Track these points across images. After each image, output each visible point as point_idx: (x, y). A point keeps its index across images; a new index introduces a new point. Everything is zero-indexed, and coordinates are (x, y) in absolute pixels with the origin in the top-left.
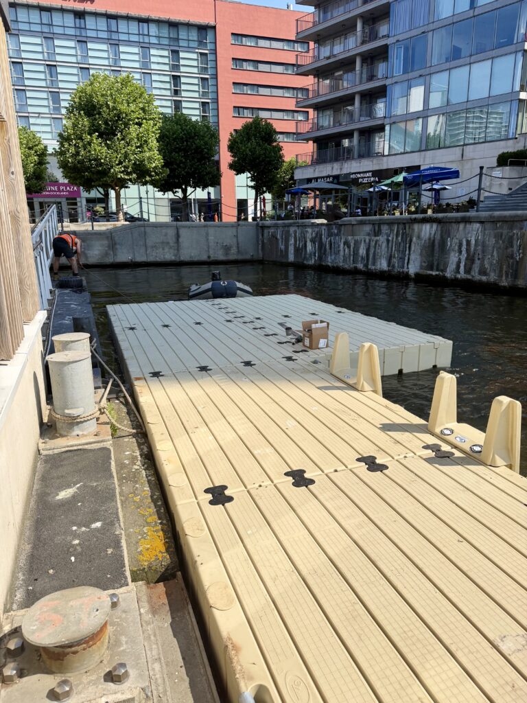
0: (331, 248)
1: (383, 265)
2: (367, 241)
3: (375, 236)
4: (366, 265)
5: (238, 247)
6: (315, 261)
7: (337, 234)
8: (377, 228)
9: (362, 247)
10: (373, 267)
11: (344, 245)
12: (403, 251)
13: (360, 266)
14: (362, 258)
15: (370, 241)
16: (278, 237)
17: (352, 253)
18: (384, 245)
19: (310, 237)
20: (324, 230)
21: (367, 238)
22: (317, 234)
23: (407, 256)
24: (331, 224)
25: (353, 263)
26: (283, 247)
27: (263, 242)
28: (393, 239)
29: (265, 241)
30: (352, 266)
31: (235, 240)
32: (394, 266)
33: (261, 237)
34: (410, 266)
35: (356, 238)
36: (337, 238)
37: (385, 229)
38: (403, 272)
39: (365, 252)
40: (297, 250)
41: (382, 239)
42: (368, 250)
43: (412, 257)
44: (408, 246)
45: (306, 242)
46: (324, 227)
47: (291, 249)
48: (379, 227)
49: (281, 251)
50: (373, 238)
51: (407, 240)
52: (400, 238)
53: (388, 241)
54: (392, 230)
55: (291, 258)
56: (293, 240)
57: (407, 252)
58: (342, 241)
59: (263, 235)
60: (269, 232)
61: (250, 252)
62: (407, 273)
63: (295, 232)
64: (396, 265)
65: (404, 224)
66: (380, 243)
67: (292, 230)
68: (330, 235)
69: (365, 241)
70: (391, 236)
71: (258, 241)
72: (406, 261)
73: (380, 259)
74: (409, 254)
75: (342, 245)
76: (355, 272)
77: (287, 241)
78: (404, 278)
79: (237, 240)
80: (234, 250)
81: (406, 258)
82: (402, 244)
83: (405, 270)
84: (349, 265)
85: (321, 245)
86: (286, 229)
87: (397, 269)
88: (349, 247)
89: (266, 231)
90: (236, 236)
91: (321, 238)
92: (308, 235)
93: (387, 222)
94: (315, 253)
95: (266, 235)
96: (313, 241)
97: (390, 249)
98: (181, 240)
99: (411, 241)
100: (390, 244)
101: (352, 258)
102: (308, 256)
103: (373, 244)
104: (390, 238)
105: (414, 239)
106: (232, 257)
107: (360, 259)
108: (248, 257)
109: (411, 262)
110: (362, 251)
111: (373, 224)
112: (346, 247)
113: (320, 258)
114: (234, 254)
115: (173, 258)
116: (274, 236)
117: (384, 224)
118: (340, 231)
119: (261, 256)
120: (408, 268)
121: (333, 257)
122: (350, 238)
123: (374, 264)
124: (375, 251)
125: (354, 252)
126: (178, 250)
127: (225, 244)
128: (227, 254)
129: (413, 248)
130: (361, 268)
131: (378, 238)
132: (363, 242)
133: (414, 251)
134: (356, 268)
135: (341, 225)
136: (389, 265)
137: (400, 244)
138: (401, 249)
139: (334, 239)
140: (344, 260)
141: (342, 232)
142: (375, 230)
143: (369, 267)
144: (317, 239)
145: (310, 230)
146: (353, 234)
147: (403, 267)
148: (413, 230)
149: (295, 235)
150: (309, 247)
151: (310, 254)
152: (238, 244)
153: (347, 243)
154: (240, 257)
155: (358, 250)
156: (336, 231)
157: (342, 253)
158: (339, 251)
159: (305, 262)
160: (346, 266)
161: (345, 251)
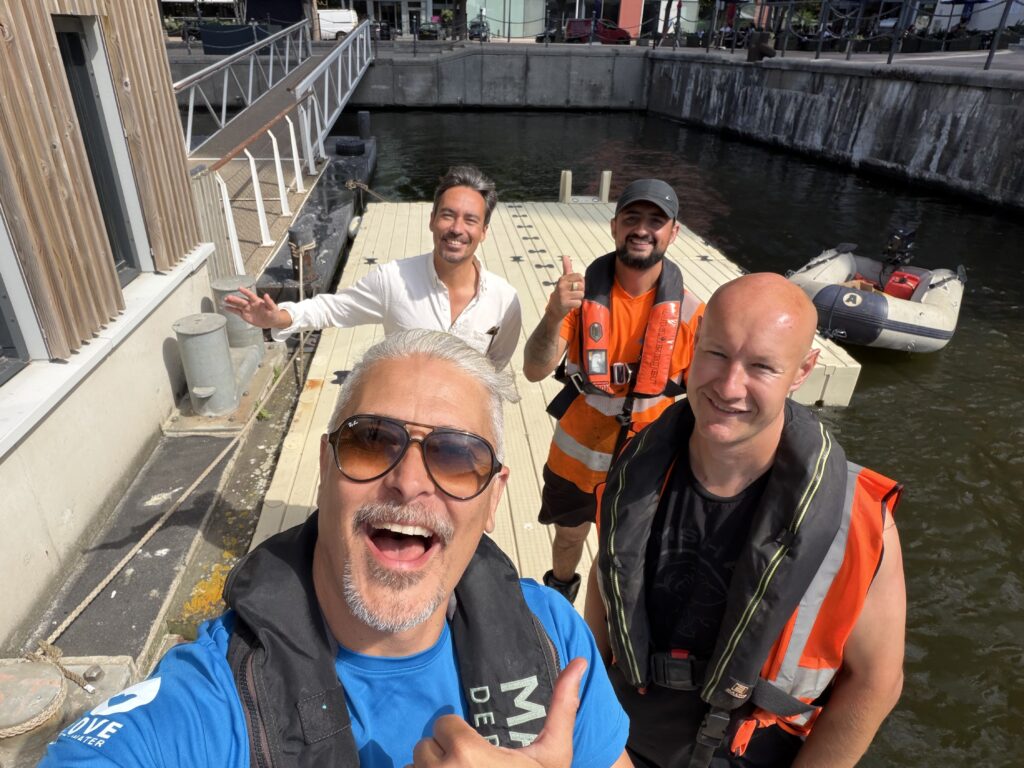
0: (744, 104)
1: (816, 141)
2: (800, 99)
3: (813, 92)
4: (791, 138)
5: (612, 89)
6: (719, 120)
7: (758, 84)
8: (817, 80)
9: (790, 108)
10: (801, 143)
11: (765, 100)
12: (849, 123)
13: (782, 138)
14: (788, 126)
15: (804, 99)
16: (673, 77)
17: (774, 116)
18: (824, 109)
19: (718, 82)
20: (739, 73)
21: (801, 95)
22: (728, 80)
23: (855, 132)
24: (750, 66)
25: (774, 132)
26: (676, 94)
27: (650, 82)
28: (839, 100)
29: (654, 81)
30: (771, 136)
31: (608, 77)
32: (831, 146)
33: (648, 74)
34: (855, 149)
35: (784, 92)
36: (756, 89)
37: (830, 82)
38: (843, 157)
39: (793, 117)
40: (696, 101)
41: (822, 99)
42: (798, 115)
43: (863, 134)
44: (858, 115)
45: (710, 89)
46: (740, 69)
47: (688, 99)
48: (821, 79)
49: (674, 100)
50: (809, 95)
51: (859, 104)
52: (849, 101)
53: (830, 103)
54: (840, 87)
55: (686, 112)
56: (692, 84)
57: (856, 126)
58: (763, 95)
59: (652, 72)
60: (661, 68)
61: (628, 97)
62: (849, 159)
63: (698, 72)
64: (836, 143)
65: (861, 77)
66: (819, 105)
67: (694, 68)
68: (747, 82)
69: (796, 99)
70: (837, 96)
71: (643, 81)
72: (851, 140)
73: (813, 130)
74: (858, 129)
75: (761, 102)
76: (773, 147)
77: (684, 85)
78: (843, 167)
79: (613, 77)
80: (605, 93)
81: (853, 135)
82: (850, 111)
83: (848, 154)
84: (766, 135)
85: (732, 97)
86: (686, 65)
87: (836, 151)
88: (771, 106)
89: (657, 65)
90: (611, 72)
91: (733, 86)
92: (715, 78)
93: (836, 72)
94: (720, 110)
95: (656, 72)
96: (721, 89)
97: (831, 117)
98: (530, 74)
99: (865, 107)
100: (833, 109)
101: (772, 124)
102: (710, 112)
103: (807, 105)
104: (835, 100)
105: (871, 105)
106: (601, 103)
107: (784, 126)
108: (625, 104)
109: (859, 142)
110: (789, 115)
111: (813, 73)
112: (767, 105)
113: (727, 117)
114: (605, 98)
115: (517, 100)
116: (667, 75)
117: (830, 74)
118: (762, 77)
119: (645, 104)
120: (851, 151)
121: (745, 118)
122: (775, 91)
123: (802, 138)
124: (807, 117)
125: (777, 115)
126: (525, 90)
127: (593, 83)
128: (594, 98)
129: (865, 121)
130: (784, 140)
131: (816, 96)
132: (793, 100)
133: (866, 125)
134: (775, 139)
135: (765, 69)
136: (825, 142)
137: (848, 110)
138: (848, 119)
139: (752, 90)
140: (761, 126)
141: (766, 80)
142: (814, 83)
143: (796, 141)
144: (726, 87)
145: (718, 71)
146: (780, 86)
147: (844, 149)
148: (873, 89)
149: (697, 78)
150: (714, 98)
151: (714, 111)
152: (613, 84)
153: (769, 99)
154: (614, 104)
155: (783, 113)
156: (756, 78)
157: (759, 114)
158: (756, 110)
159: (705, 121)
160: (762, 136)
161: (764, 110)
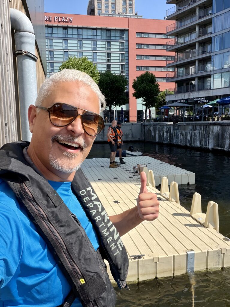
0: (175, 136)
1: (198, 144)
2: (191, 133)
3: (194, 131)
4: (191, 144)
5: (132, 135)
6: (168, 141)
7: (178, 130)
8: (194, 127)
9: (188, 136)
10: (194, 145)
11: (181, 134)
12: (206, 138)
13: (188, 144)
14: (189, 141)
15: (192, 133)
16: (151, 130)
17: (184, 138)
18: (198, 135)
19: (166, 130)
20: (172, 127)
21: (191, 132)
22: (168, 129)
23: (208, 140)
24: (174, 125)
25: (185, 143)
26: (153, 135)
27: (144, 132)
28: (202, 132)
29: (145, 132)
30: (185, 144)
31: (131, 131)
32: (202, 145)
33: (143, 130)
34: (209, 145)
35: (186, 131)
36: (178, 131)
37: (198, 127)
38: (206, 148)
39: (190, 138)
40: (160, 136)
41: (197, 132)
42: (191, 137)
43: (210, 141)
44: (208, 135)
45: (164, 133)
46: (172, 126)
47: (157, 136)
48: (196, 127)
49: (153, 137)
50: (193, 131)
51: (207, 133)
52: (204, 132)
53: (199, 133)
54: (201, 128)
55: (157, 140)
56: (158, 132)
57: (208, 138)
58: (180, 132)
59: (144, 129)
60: (147, 128)
61: (138, 137)
62: (208, 148)
63: (159, 128)
64: (204, 144)
65: (206, 125)
66: (196, 134)
67: (157, 127)
68: (174, 129)
69: (190, 133)
70: (201, 131)
71: (142, 132)
72: (208, 143)
73: (197, 141)
74: (209, 140)
75: (180, 134)
76: (186, 147)
77: (155, 132)
78: (207, 150)
79: (132, 131)
80: (130, 136)
81: (208, 141)
82: (206, 135)
83: (208, 147)
84: (183, 144)
85: (171, 134)
86: (155, 126)
87: (204, 146)
88: (183, 135)
89: (146, 127)
90: (132, 130)
91: (170, 131)
92: (165, 129)
93: (199, 124)
94: (168, 138)
95: (145, 129)
96: (167, 132)
97: (200, 137)
98: (105, 131)
99: (209, 133)
100: (201, 134)
101: (184, 141)
102: (165, 139)
103: (193, 134)
104: (200, 132)
105: (211, 133)
106: (129, 139)
107: (188, 141)
108: (137, 139)
109: (210, 143)
110: (189, 138)
111: (193, 125)
112: (181, 135)
113: (170, 140)
114: (130, 138)
115: (101, 140)
116: (149, 130)
117: (198, 125)
118: (178, 128)
119: (143, 139)
120: (208, 146)
121: (176, 140)
122: (183, 131)
123: (194, 143)
124: (194, 138)
125: (185, 138)
126: (103, 136)
127: (126, 133)
128: (127, 138)
129: (210, 137)
130: (188, 145)
131: (195, 132)
132: (189, 133)
133: (211, 138)
134: (186, 145)
135: (179, 125)
136: (200, 144)
137: (205, 134)
138: (205, 137)
139: (176, 132)
140: (181, 141)
141: (180, 128)
142: (194, 128)
143: (192, 145)
144: (168, 131)
145: (165, 127)
146: (184, 130)
147: (206, 145)
148: (210, 128)
149: (159, 129)
150: (165, 135)
151: (166, 138)
152: (132, 133)
153: (182, 134)
154: (133, 139)
155: (187, 137)
156: (177, 128)
157: (180, 138)
158: (179, 137)
159: (164, 142)
160: (182, 144)
161: (181, 137)
